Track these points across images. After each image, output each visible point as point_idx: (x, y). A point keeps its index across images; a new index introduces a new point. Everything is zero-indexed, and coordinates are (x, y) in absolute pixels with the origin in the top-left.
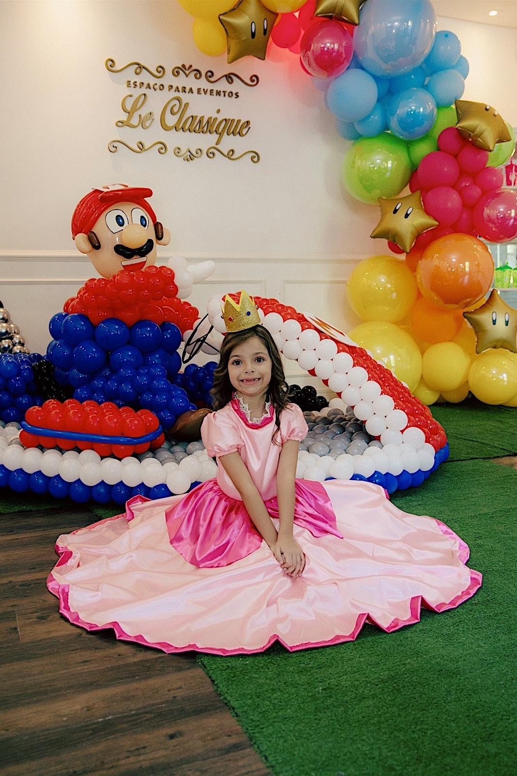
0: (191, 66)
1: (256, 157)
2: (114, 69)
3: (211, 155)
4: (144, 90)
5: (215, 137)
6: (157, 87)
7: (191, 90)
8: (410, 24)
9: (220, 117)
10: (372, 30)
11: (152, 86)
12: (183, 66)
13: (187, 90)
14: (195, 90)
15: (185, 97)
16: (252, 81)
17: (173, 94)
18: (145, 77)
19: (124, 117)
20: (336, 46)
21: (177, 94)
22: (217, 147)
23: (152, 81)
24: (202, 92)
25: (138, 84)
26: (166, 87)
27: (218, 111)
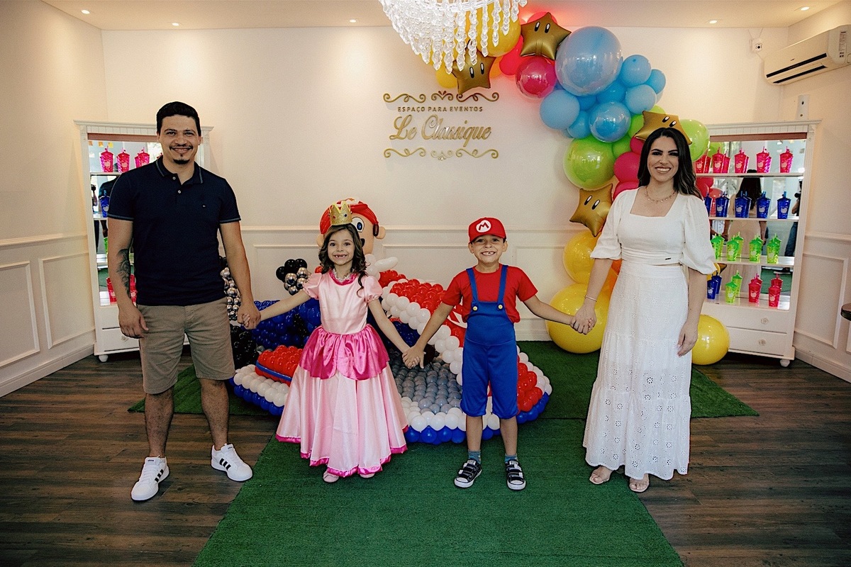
0: (445, 92)
1: (495, 154)
2: (389, 100)
3: (460, 155)
4: (410, 112)
5: (463, 141)
6: (420, 109)
7: (445, 109)
8: (595, 57)
9: (467, 127)
10: (565, 63)
11: (416, 109)
12: (439, 92)
13: (442, 109)
14: (448, 109)
15: (440, 114)
16: (495, 97)
17: (432, 113)
18: (411, 103)
19: (395, 132)
20: (540, 76)
21: (434, 113)
22: (464, 148)
23: (416, 105)
24: (454, 109)
25: (406, 109)
26: (427, 109)
27: (466, 122)
